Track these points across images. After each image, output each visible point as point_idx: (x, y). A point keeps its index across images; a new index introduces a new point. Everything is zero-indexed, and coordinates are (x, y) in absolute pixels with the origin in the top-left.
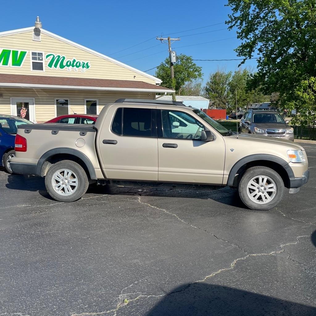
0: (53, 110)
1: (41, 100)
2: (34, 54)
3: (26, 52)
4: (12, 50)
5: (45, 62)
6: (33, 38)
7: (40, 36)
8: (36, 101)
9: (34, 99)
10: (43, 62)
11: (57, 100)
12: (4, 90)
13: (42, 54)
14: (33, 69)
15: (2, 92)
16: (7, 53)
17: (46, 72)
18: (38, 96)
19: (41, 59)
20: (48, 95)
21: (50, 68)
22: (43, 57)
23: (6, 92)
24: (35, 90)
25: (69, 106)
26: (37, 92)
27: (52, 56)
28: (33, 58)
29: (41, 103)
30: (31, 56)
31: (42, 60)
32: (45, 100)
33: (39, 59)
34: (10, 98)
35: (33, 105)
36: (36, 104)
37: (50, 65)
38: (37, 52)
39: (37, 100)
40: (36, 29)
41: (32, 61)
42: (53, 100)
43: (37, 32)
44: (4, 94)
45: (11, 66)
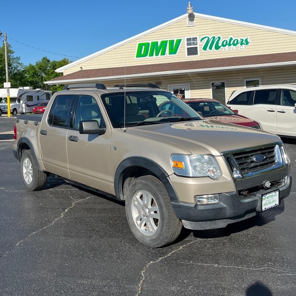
0: (209, 94)
1: (196, 85)
2: (188, 40)
3: (181, 39)
4: (168, 40)
5: (200, 46)
6: (187, 24)
7: (194, 21)
8: (191, 87)
9: (189, 84)
10: (198, 46)
11: (213, 84)
12: (162, 78)
13: (196, 38)
14: (188, 55)
15: (161, 81)
16: (165, 44)
17: (202, 55)
18: (193, 82)
19: (195, 43)
20: (203, 79)
21: (205, 51)
22: (198, 41)
23: (164, 80)
24: (190, 76)
25: (225, 88)
26: (192, 77)
27: (207, 39)
28: (188, 44)
29: (196, 88)
30: (186, 42)
31: (197, 44)
32: (200, 85)
33: (194, 44)
34: (167, 86)
35: (189, 90)
36: (191, 89)
37: (205, 48)
38: (192, 37)
39: (192, 85)
40: (191, 14)
41: (187, 47)
42: (208, 84)
43: (191, 17)
44: (162, 83)
45: (168, 55)
